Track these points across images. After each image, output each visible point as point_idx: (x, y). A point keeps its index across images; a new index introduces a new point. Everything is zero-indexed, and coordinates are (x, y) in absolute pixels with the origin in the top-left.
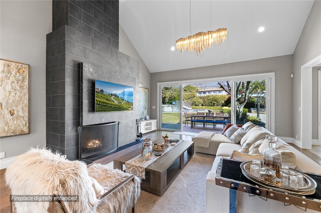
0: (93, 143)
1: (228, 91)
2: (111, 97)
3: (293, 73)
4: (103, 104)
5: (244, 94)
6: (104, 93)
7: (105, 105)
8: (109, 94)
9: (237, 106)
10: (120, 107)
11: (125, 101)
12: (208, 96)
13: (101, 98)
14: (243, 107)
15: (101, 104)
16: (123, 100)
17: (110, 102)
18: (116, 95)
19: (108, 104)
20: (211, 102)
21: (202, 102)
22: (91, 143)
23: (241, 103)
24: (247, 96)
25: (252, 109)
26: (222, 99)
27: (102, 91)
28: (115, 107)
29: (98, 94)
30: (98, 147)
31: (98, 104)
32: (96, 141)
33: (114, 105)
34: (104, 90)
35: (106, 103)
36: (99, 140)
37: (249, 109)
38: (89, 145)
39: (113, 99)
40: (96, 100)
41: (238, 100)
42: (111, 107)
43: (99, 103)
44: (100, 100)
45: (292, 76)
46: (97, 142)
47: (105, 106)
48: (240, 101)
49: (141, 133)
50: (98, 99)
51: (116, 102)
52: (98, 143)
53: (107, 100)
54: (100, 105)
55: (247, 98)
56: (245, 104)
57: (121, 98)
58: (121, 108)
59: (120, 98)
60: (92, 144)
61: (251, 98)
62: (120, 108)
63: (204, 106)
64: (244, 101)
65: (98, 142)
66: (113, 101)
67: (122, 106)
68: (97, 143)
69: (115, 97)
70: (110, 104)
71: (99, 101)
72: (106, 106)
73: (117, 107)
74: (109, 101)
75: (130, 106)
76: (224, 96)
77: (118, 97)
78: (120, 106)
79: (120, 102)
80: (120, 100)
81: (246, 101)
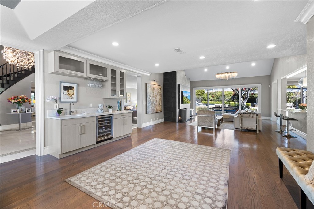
1: (235, 91)
3: (270, 85)
5: (246, 93)
9: (242, 101)
12: (216, 93)
14: (246, 102)
20: (219, 98)
21: (211, 98)
23: (244, 99)
24: (249, 94)
25: (255, 103)
26: (229, 95)
27: (184, 96)
37: (253, 104)
41: (243, 97)
45: (270, 86)
48: (244, 97)
49: (192, 115)
51: (187, 101)
53: (185, 99)
55: (249, 96)
56: (247, 99)
61: (254, 94)
63: (213, 101)
64: (247, 98)
76: (230, 93)
81: (248, 98)
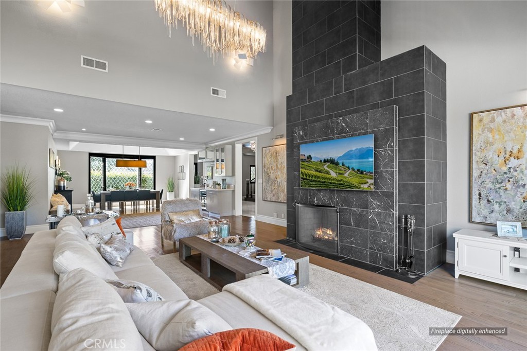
0: (323, 232)
2: (324, 165)
4: (310, 178)
6: (312, 160)
7: (314, 179)
8: (321, 161)
10: (342, 182)
11: (353, 169)
13: (308, 168)
15: (308, 178)
16: (349, 168)
17: (323, 174)
18: (332, 162)
19: (318, 177)
22: (321, 231)
27: (310, 157)
28: (331, 183)
29: (304, 163)
30: (331, 240)
31: (304, 179)
32: (328, 230)
33: (329, 179)
34: (312, 156)
35: (315, 177)
36: (333, 231)
38: (318, 233)
39: (327, 169)
40: (302, 172)
42: (324, 182)
43: (305, 177)
44: (306, 171)
46: (329, 232)
47: (314, 181)
50: (304, 170)
51: (333, 174)
52: (331, 235)
53: (318, 171)
54: (306, 179)
57: (343, 165)
58: (342, 184)
59: (341, 165)
60: (322, 234)
62: (340, 184)
65: (331, 233)
66: (328, 173)
67: (344, 180)
68: (329, 234)
69: (332, 165)
70: (323, 178)
71: (306, 174)
72: (316, 181)
73: (335, 183)
74: (320, 172)
75: (365, 179)
77: (337, 164)
78: (342, 180)
79: (340, 174)
80: (342, 169)
